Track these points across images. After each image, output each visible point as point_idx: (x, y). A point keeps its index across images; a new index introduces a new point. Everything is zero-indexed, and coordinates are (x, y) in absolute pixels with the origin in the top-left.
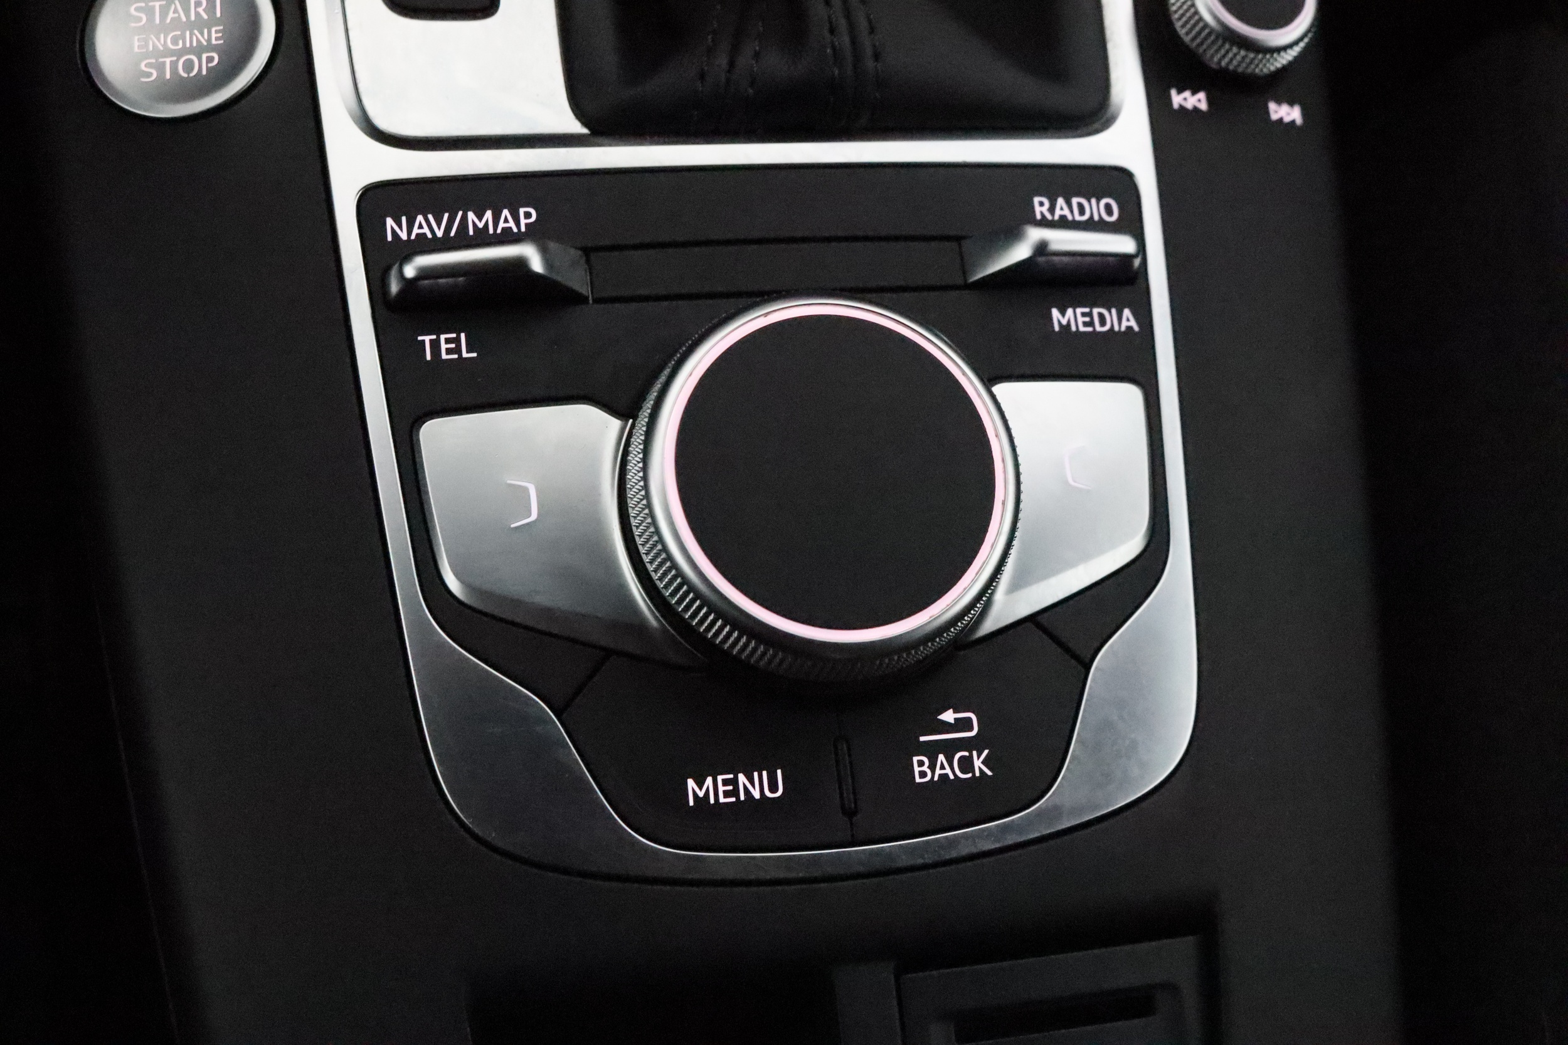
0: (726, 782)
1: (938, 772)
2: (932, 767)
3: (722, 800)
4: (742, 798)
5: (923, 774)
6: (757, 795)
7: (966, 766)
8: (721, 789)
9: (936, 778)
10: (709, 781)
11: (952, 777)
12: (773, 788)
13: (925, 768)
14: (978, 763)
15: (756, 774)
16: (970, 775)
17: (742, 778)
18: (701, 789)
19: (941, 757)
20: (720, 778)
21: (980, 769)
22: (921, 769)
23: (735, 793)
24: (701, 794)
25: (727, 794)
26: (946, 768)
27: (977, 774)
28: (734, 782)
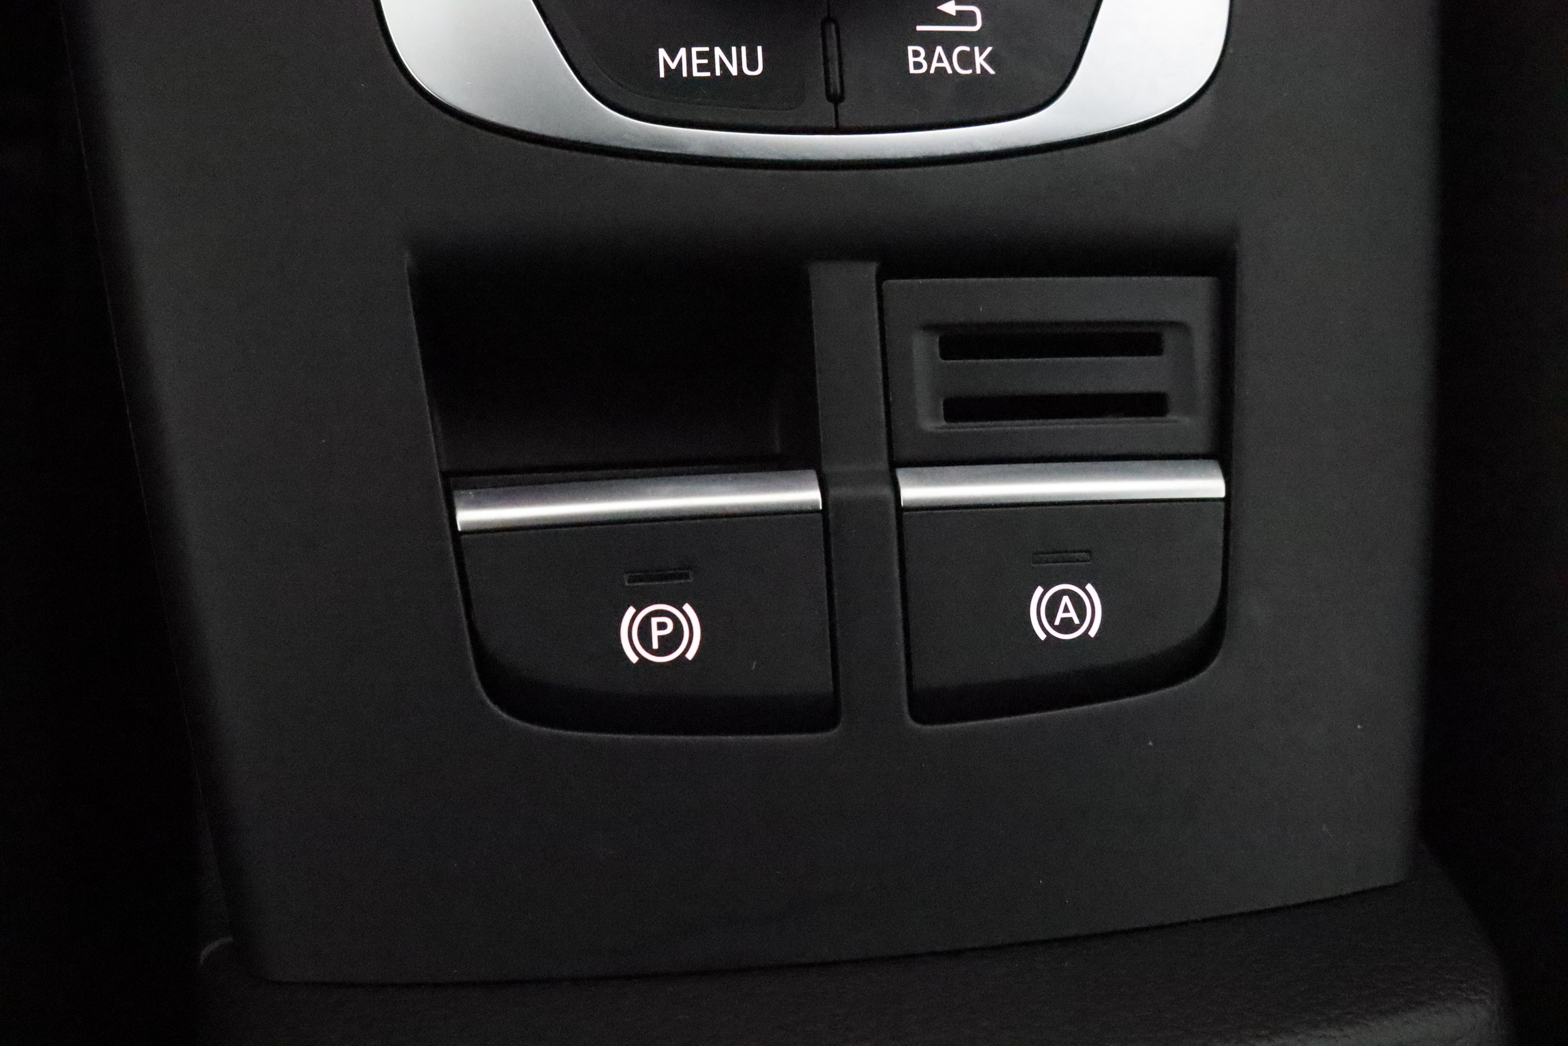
0: (700, 55)
1: (935, 64)
2: (929, 58)
3: (696, 73)
4: (718, 73)
5: (918, 65)
6: (734, 71)
7: (967, 60)
8: (695, 61)
9: (932, 71)
10: (682, 52)
11: (950, 71)
12: (753, 65)
13: (921, 59)
14: (980, 60)
15: (734, 49)
16: (969, 72)
17: (718, 52)
18: (673, 61)
19: (939, 50)
20: (694, 50)
21: (982, 67)
22: (916, 60)
23: (710, 67)
24: (673, 66)
25: (701, 68)
26: (943, 61)
27: (978, 71)
28: (710, 55)
